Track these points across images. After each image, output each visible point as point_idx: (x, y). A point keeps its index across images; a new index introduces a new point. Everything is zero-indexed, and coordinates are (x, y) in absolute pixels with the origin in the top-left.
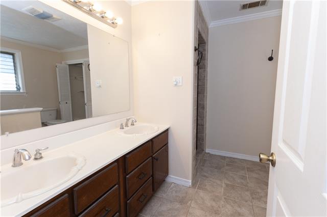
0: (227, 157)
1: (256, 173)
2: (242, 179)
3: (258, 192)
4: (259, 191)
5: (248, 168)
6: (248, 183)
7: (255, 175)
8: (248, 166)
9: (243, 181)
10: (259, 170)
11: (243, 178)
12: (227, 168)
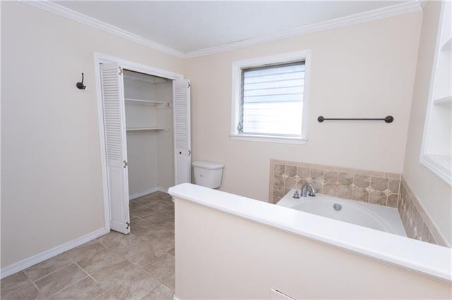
0: (27, 270)
1: (97, 261)
2: (86, 286)
3: (121, 286)
4: (120, 282)
5: (79, 263)
6: (99, 285)
7: (98, 266)
8: (78, 259)
9: (90, 289)
10: (97, 253)
11: (86, 283)
12: (45, 289)
